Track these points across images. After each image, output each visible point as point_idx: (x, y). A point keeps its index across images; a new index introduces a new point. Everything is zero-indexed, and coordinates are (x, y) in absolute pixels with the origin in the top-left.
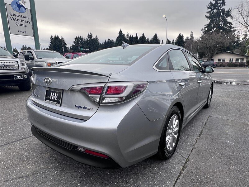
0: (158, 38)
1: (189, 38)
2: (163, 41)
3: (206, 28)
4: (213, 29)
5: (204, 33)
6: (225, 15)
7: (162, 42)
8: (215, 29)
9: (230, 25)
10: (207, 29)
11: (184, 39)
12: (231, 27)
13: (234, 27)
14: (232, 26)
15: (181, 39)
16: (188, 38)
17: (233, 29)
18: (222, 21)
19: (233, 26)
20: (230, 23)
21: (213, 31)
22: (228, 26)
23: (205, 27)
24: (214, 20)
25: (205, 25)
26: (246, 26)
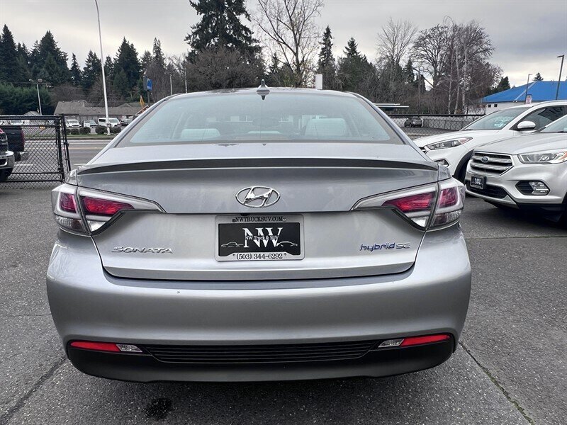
0: (58, 46)
1: (153, 55)
2: (74, 56)
3: (195, 33)
4: (213, 37)
5: (192, 45)
6: (235, 9)
7: (74, 59)
8: (216, 39)
9: (246, 33)
10: (198, 37)
11: (138, 57)
12: (249, 39)
13: (255, 41)
14: (250, 37)
15: (129, 55)
16: (148, 54)
17: (254, 45)
18: (228, 21)
19: (253, 36)
20: (247, 30)
21: (213, 43)
22: (244, 36)
23: (194, 30)
24: (211, 17)
25: (192, 26)
26: (278, 41)
